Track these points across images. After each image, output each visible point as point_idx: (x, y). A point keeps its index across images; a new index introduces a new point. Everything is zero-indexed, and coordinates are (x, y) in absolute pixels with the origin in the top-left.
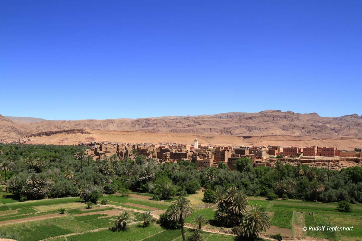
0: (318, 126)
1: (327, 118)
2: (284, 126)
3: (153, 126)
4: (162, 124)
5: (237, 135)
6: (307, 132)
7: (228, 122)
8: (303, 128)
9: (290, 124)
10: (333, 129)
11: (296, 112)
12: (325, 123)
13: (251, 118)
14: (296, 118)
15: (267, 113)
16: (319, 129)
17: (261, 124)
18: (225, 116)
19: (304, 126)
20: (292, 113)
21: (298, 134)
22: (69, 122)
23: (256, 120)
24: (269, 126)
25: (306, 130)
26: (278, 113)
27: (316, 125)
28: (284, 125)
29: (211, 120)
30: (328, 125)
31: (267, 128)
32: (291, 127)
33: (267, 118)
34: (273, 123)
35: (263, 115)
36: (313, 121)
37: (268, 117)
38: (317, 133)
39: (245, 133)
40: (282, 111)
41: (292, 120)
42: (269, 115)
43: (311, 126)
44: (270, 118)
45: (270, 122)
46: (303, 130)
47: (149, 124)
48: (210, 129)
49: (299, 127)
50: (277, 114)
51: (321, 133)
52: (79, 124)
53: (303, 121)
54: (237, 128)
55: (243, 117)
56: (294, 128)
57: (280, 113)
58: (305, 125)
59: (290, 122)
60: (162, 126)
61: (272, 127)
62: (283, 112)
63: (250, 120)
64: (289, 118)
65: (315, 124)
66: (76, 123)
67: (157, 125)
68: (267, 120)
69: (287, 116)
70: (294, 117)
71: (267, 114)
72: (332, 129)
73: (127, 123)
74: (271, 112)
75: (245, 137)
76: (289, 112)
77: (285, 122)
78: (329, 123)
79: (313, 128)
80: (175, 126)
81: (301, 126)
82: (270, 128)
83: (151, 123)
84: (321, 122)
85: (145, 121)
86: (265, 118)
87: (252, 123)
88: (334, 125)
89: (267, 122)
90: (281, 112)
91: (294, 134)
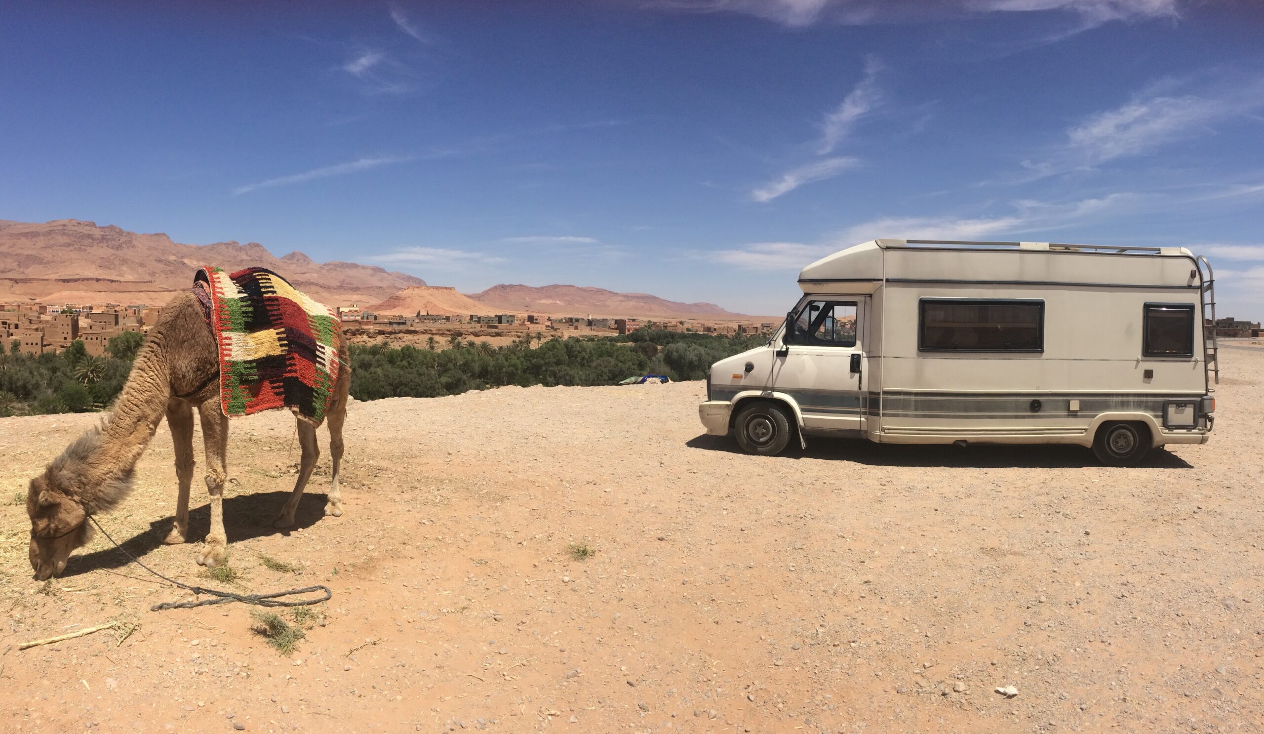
0: (168, 263)
1: (185, 245)
2: (102, 258)
6: (149, 274)
8: (142, 265)
9: (115, 254)
11: (125, 229)
12: (182, 257)
13: (25, 235)
14: (125, 242)
15: (65, 225)
16: (171, 268)
17: (50, 251)
19: (143, 260)
20: (117, 230)
21: (129, 277)
23: (41, 242)
24: (69, 257)
25: (147, 269)
26: (88, 228)
27: (165, 260)
28: (102, 256)
30: (186, 261)
31: (64, 262)
32: (117, 262)
33: (65, 237)
34: (80, 249)
35: (56, 230)
36: (161, 251)
37: (67, 235)
38: (168, 276)
39: (15, 270)
40: (97, 226)
41: (119, 247)
42: (70, 232)
43: (156, 260)
44: (73, 239)
45: (71, 248)
46: (140, 270)
49: (133, 262)
50: (86, 230)
51: (175, 277)
55: (6, 232)
56: (123, 265)
57: (93, 228)
59: (114, 251)
61: (75, 259)
62: (100, 228)
63: (23, 240)
64: (113, 242)
65: (162, 258)
68: (66, 243)
69: (108, 237)
70: (123, 239)
71: (65, 228)
74: (75, 226)
75: (16, 281)
76: (112, 228)
77: (103, 251)
78: (190, 256)
81: (136, 261)
82: (71, 262)
84: (174, 255)
86: (59, 237)
87: (27, 248)
88: (199, 260)
89: (66, 248)
91: (122, 276)
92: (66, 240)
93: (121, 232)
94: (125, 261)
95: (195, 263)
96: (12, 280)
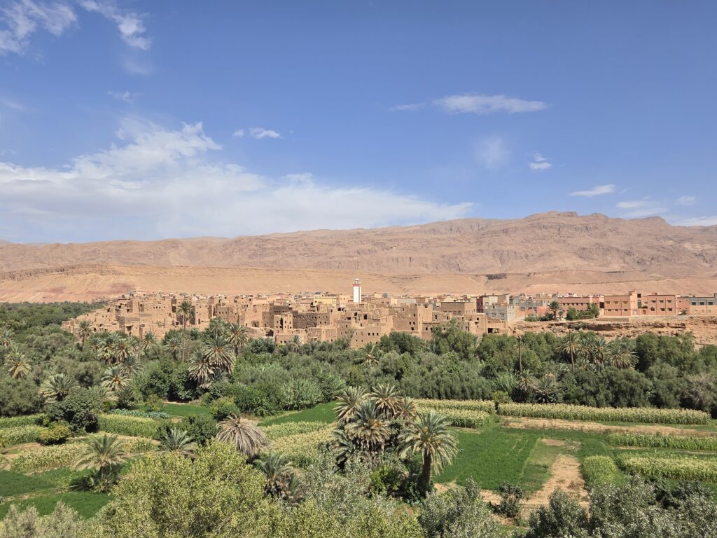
0: (664, 249)
1: (685, 227)
2: (584, 248)
3: (276, 254)
4: (297, 250)
5: (472, 271)
6: (638, 262)
7: (453, 242)
8: (628, 253)
9: (597, 244)
10: (700, 255)
12: (682, 241)
13: (505, 231)
14: (611, 230)
15: (544, 218)
16: (665, 254)
17: (529, 245)
18: (446, 229)
19: (631, 248)
20: (603, 218)
21: (616, 267)
22: (70, 247)
23: (519, 237)
24: (547, 250)
25: (635, 257)
26: (569, 219)
27: (659, 246)
28: (584, 246)
29: (412, 239)
30: (687, 245)
31: (543, 255)
32: (601, 251)
33: (544, 230)
34: (558, 242)
35: (535, 224)
36: (653, 237)
37: (546, 229)
38: (660, 263)
39: (492, 266)
40: (579, 215)
41: (604, 235)
42: (549, 225)
43: (648, 247)
44: (552, 231)
45: (551, 240)
46: (628, 258)
47: (264, 249)
48: (410, 258)
49: (618, 250)
50: (566, 221)
51: (670, 264)
52: (94, 251)
53: (630, 235)
54: (474, 255)
55: (486, 231)
56: (606, 254)
57: (574, 219)
58: (633, 246)
59: (598, 240)
60: (297, 253)
61: (556, 251)
62: (581, 217)
63: (504, 236)
64: (597, 231)
65: (656, 243)
66: (86, 250)
67: (285, 252)
68: (545, 236)
69: (591, 226)
70: (608, 227)
71: (545, 220)
72: (698, 254)
73: (211, 249)
74: (554, 217)
75: (490, 277)
76: (597, 216)
77: (584, 240)
78: (690, 240)
79: (654, 252)
80: (326, 254)
81: (622, 249)
82: (550, 255)
83: (270, 246)
84: (671, 239)
85: (254, 243)
86: (538, 231)
87: (507, 244)
88: (702, 244)
89: (544, 241)
90: (578, 217)
91: (607, 266)
92: (545, 232)
93: (606, 219)
94: (608, 250)
95: (698, 246)
96: (487, 276)
